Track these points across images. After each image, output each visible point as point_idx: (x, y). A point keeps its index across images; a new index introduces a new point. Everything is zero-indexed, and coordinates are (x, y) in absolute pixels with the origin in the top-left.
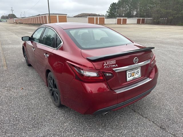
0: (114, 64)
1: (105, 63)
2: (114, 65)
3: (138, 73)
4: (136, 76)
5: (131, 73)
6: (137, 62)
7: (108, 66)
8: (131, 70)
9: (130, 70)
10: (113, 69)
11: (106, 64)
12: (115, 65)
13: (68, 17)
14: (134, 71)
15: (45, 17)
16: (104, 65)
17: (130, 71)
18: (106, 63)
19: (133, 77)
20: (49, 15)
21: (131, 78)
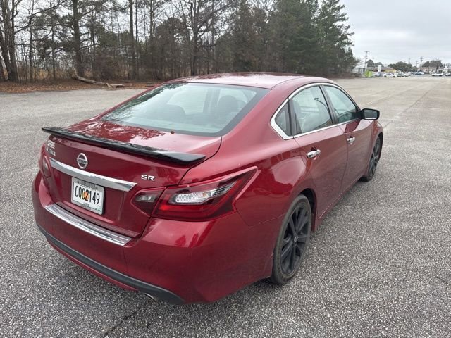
3: (97, 201)
4: (92, 205)
5: (82, 188)
6: (84, 165)
17: (79, 183)
19: (84, 201)
21: (81, 201)
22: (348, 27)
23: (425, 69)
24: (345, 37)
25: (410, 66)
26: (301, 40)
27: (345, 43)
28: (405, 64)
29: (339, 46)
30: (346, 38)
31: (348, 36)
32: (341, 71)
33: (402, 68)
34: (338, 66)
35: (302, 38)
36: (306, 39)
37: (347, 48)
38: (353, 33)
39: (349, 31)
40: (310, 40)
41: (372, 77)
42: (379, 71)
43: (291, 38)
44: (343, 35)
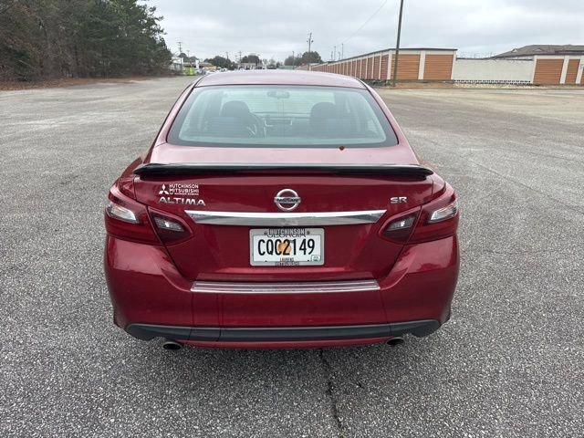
0: (191, 197)
1: (164, 187)
2: (193, 200)
3: (308, 250)
4: (300, 258)
5: (274, 240)
6: (291, 205)
7: (172, 200)
8: (275, 231)
9: (267, 230)
10: (187, 212)
11: (166, 193)
12: (197, 201)
13: (457, 59)
14: (292, 239)
15: (385, 58)
16: (161, 192)
17: (265, 234)
18: (167, 189)
19: (282, 256)
20: (394, 52)
21: (274, 259)
22: (154, 9)
23: (246, 65)
24: (152, 22)
25: (228, 61)
26: (96, 23)
27: (155, 31)
28: (223, 59)
29: (148, 33)
30: (154, 23)
31: (156, 21)
32: (158, 67)
33: (220, 63)
34: (152, 60)
35: (98, 19)
36: (104, 22)
37: (158, 36)
38: (162, 18)
39: (156, 15)
40: (109, 23)
41: (194, 75)
42: (197, 67)
43: (81, 19)
44: (149, 20)
